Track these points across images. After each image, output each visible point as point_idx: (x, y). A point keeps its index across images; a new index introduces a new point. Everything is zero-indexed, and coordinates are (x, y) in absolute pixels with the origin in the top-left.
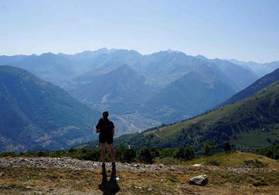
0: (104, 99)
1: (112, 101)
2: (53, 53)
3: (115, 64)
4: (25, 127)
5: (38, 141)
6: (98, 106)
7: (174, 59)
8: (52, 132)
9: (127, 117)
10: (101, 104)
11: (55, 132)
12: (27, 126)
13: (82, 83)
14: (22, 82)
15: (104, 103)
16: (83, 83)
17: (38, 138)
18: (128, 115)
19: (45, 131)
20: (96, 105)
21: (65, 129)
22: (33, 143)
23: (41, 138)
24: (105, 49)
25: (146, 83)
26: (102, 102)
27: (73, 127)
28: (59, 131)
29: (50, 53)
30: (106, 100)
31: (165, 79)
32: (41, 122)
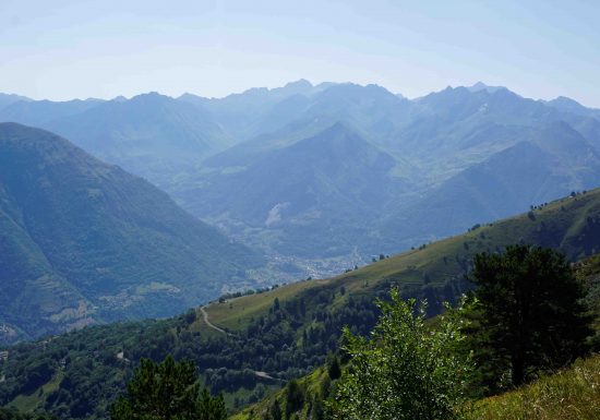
0: (274, 216)
1: (293, 221)
2: (160, 93)
3: (316, 120)
4: (29, 281)
5: (55, 318)
6: (256, 232)
7: (482, 109)
8: (101, 298)
9: (325, 265)
10: (265, 227)
11: (109, 298)
12: (35, 279)
13: (224, 172)
14: (41, 167)
15: (272, 227)
16: (227, 171)
17: (60, 312)
18: (328, 260)
19: (83, 293)
20: (251, 229)
21: (140, 290)
22: (43, 324)
23: (68, 312)
24: (304, 83)
25: (395, 173)
26: (268, 222)
27: (164, 286)
28: (124, 294)
29: (154, 95)
30: (278, 218)
31: (449, 163)
32: (76, 270)
